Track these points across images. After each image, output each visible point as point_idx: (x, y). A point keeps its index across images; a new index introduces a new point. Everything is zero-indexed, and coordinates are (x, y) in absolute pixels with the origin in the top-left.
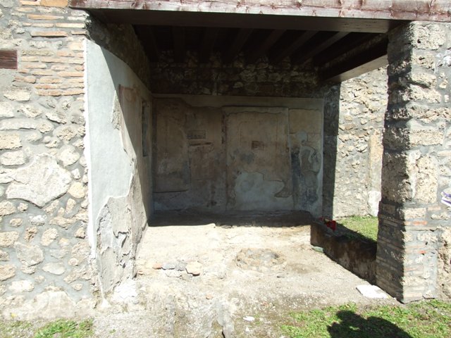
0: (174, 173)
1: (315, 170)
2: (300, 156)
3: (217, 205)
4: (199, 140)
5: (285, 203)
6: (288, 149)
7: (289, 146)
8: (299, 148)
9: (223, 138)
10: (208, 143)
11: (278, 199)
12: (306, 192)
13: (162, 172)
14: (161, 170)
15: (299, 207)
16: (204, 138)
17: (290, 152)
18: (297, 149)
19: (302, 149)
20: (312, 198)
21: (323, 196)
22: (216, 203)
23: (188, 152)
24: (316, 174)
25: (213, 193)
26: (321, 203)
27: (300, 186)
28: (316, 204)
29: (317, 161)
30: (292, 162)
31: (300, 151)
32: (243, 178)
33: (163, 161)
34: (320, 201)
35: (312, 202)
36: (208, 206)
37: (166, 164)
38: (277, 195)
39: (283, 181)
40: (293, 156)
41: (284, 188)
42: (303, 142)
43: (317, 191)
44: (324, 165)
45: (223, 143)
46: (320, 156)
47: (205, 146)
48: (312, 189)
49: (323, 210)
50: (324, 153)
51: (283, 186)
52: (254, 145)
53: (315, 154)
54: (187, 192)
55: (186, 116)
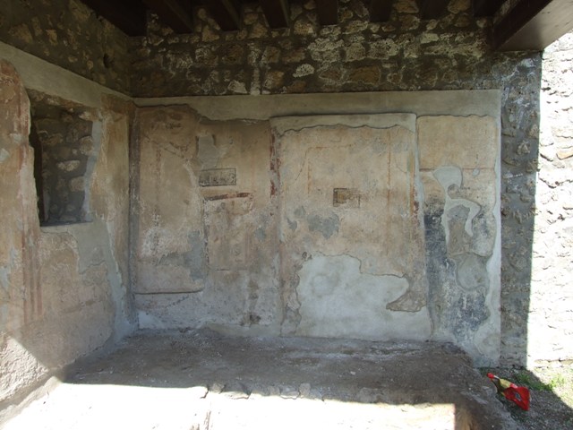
0: (173, 255)
1: (482, 252)
2: (445, 220)
3: (261, 322)
4: (221, 188)
5: (412, 325)
6: (416, 204)
7: (419, 198)
8: (442, 203)
9: (272, 183)
10: (242, 195)
11: (395, 314)
12: (461, 301)
13: (149, 253)
14: (146, 248)
15: (443, 334)
16: (234, 183)
17: (421, 213)
18: (437, 206)
19: (450, 204)
20: (475, 314)
21: (502, 310)
22: (259, 318)
23: (203, 212)
24: (484, 260)
25: (254, 297)
26: (498, 327)
27: (446, 286)
28: (484, 329)
29: (487, 232)
30: (428, 233)
31: (446, 208)
32: (315, 267)
33: (151, 231)
34: (495, 321)
35: (475, 324)
36: (242, 324)
37: (156, 238)
38: (393, 306)
39: (405, 275)
40: (428, 221)
41: (408, 291)
42: (451, 187)
43: (488, 297)
44: (504, 240)
45: (273, 193)
46: (494, 221)
47: (237, 200)
48: (475, 294)
49: (503, 343)
50: (503, 214)
51: (407, 286)
52: (339, 196)
53: (480, 216)
54: (201, 293)
55: (197, 139)
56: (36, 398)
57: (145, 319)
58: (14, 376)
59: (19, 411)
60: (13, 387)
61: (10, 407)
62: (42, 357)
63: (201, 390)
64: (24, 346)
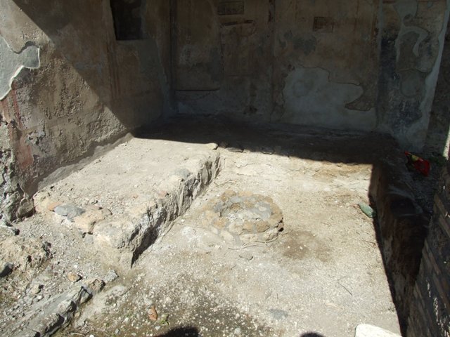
0: (200, 65)
1: (423, 69)
2: (398, 43)
3: (258, 113)
4: (233, 16)
5: (363, 120)
6: (377, 30)
7: (380, 25)
8: (397, 30)
9: (270, 13)
10: (247, 22)
11: (351, 112)
12: (401, 105)
13: (184, 63)
14: (182, 59)
15: (385, 127)
16: (242, 13)
17: (379, 37)
18: (393, 32)
19: (404, 30)
20: (411, 115)
21: (432, 113)
22: (256, 110)
23: (220, 34)
24: (424, 75)
25: (253, 95)
26: (426, 126)
27: (391, 94)
28: (416, 126)
29: (430, 53)
30: (383, 53)
31: (400, 33)
32: (297, 74)
33: (185, 47)
34: (425, 121)
35: (409, 123)
36: (245, 113)
37: (189, 52)
38: (350, 106)
39: (361, 84)
40: (385, 43)
41: (362, 96)
42: (407, 17)
43: (423, 104)
44: (443, 60)
45: (270, 20)
46: (438, 45)
47: (244, 25)
48: (413, 100)
49: (428, 137)
50: (446, 39)
51: (361, 92)
52: (318, 23)
53: (427, 41)
54: (218, 91)
56: (121, 142)
57: (182, 108)
58: (109, 128)
59: (114, 148)
60: (109, 134)
61: (109, 144)
62: (123, 121)
63: (214, 145)
64: (113, 112)
